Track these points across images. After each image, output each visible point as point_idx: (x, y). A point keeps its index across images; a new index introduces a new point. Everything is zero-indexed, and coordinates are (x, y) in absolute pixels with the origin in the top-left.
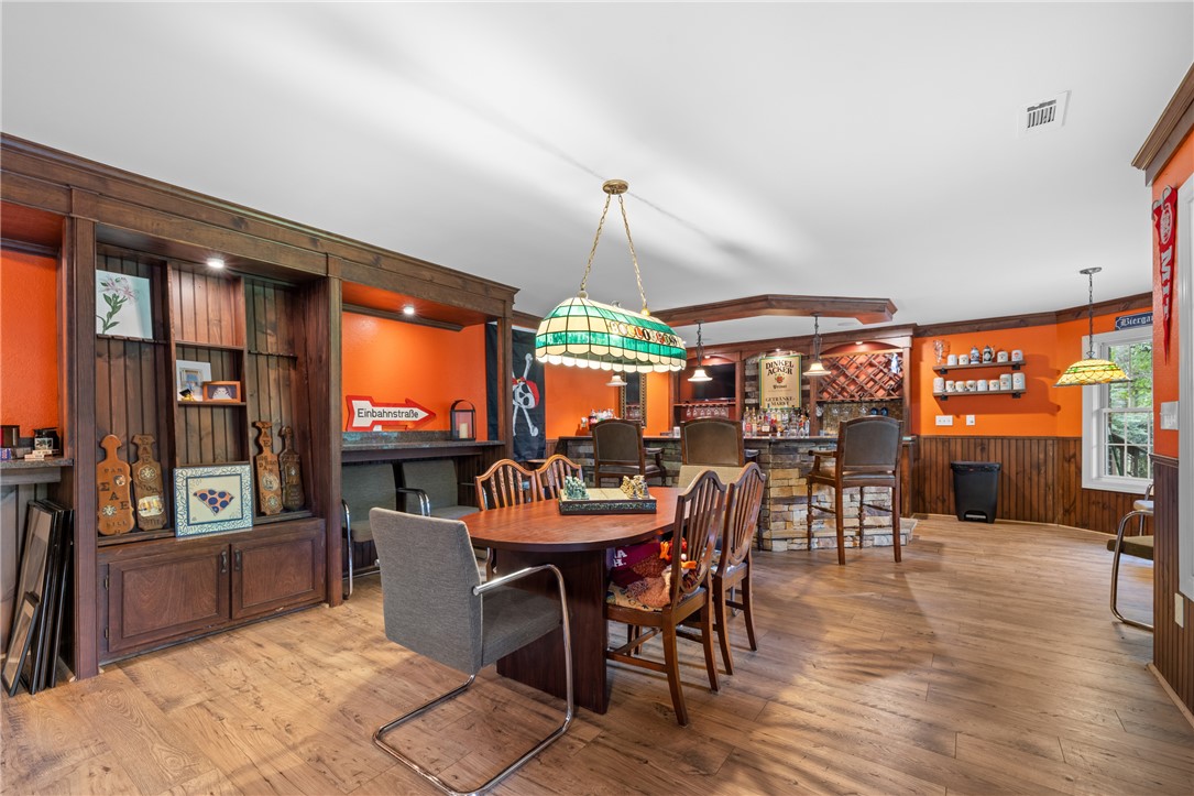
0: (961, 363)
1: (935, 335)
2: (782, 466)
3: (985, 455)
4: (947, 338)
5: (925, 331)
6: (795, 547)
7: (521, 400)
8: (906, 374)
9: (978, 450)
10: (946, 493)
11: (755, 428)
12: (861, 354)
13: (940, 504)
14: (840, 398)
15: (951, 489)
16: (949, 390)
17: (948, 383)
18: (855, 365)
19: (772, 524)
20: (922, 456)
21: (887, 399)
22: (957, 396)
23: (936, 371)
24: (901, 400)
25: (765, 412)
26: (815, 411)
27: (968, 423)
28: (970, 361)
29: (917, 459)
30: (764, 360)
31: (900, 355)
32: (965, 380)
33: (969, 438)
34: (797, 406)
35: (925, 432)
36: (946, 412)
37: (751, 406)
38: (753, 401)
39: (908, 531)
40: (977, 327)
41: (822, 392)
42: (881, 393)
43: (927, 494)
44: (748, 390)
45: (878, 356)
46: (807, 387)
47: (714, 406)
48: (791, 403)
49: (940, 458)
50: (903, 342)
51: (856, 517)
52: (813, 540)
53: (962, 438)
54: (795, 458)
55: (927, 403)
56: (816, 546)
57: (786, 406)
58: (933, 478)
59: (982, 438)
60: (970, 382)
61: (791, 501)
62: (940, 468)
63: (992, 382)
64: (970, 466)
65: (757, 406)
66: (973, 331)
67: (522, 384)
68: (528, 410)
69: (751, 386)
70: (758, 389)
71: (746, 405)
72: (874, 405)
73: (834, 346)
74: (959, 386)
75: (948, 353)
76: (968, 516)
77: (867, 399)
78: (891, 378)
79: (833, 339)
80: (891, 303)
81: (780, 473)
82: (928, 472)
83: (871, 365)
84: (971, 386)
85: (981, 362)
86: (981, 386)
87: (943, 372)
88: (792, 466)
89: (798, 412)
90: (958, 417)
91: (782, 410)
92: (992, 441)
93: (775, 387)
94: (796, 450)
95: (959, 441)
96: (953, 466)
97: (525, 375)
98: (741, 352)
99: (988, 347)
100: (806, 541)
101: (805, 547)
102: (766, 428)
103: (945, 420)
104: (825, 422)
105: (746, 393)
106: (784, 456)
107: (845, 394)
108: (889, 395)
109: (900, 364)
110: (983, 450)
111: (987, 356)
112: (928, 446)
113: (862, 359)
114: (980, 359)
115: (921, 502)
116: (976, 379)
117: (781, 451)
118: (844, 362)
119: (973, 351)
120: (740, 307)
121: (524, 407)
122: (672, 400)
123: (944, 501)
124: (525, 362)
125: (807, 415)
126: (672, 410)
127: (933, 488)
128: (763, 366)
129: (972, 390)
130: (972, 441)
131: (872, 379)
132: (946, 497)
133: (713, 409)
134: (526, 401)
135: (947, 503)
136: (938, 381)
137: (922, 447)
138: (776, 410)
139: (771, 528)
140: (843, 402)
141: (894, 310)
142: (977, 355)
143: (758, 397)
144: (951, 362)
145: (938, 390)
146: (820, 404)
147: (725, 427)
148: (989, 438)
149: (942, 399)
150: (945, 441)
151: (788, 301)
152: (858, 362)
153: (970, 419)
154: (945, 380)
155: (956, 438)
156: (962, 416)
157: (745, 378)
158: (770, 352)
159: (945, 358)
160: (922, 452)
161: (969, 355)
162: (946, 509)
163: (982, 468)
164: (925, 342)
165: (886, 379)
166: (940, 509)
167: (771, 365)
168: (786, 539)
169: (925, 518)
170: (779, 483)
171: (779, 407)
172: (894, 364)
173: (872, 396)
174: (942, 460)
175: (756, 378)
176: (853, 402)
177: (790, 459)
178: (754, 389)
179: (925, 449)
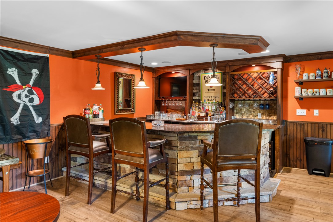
0: (311, 78)
1: (296, 61)
2: (185, 149)
3: (324, 134)
4: (303, 63)
5: (291, 59)
6: (192, 206)
7: (27, 100)
8: (279, 84)
9: (321, 131)
10: (302, 156)
11: (197, 114)
12: (255, 72)
13: (298, 162)
14: (244, 97)
15: (305, 153)
16: (304, 94)
17: (303, 90)
18: (251, 79)
19: (179, 189)
20: (289, 133)
21: (268, 99)
22: (308, 98)
23: (297, 83)
24: (276, 99)
25: (203, 104)
26: (228, 105)
27: (315, 114)
28: (316, 77)
29: (286, 135)
30: (204, 75)
31: (276, 73)
32: (313, 88)
33: (315, 123)
34: (220, 101)
35: (290, 119)
36: (302, 108)
37: (196, 101)
38: (197, 98)
39: (271, 193)
40: (320, 57)
41: (233, 94)
42: (266, 95)
43: (291, 156)
44: (195, 91)
45: (264, 73)
46: (225, 91)
47: (176, 100)
48: (217, 99)
49: (299, 135)
50: (277, 65)
51: (234, 185)
52: (204, 202)
53: (312, 123)
54: (195, 143)
55: (292, 102)
56: (207, 206)
57: (214, 101)
58: (295, 147)
59: (323, 124)
60: (315, 90)
61: (192, 172)
62: (299, 141)
63: (328, 90)
64: (315, 142)
65: (199, 101)
66: (318, 59)
67: (28, 89)
68: (33, 106)
69: (196, 89)
70: (200, 91)
71: (193, 100)
72: (262, 102)
73: (239, 67)
74: (310, 92)
75: (304, 72)
76: (314, 171)
77: (257, 99)
78: (271, 87)
79: (238, 63)
80: (262, 38)
81: (184, 154)
82: (291, 143)
83: (260, 78)
84: (316, 92)
85: (322, 78)
86: (322, 92)
87: (301, 84)
88: (193, 149)
89: (221, 105)
90: (309, 110)
91: (212, 104)
92: (329, 126)
93: (209, 90)
94: (196, 138)
95: (309, 125)
96: (305, 141)
97: (31, 83)
98: (190, 70)
99: (326, 69)
100: (200, 202)
101: (199, 206)
102: (203, 114)
103: (301, 112)
104: (235, 111)
105: (194, 93)
106: (187, 142)
107: (246, 95)
108: (270, 96)
109: (275, 78)
110: (323, 130)
111: (325, 75)
112: (292, 127)
113: (255, 75)
114: (322, 76)
115: (288, 161)
116: (320, 88)
117: (185, 139)
118: (245, 76)
119: (318, 72)
120: (162, 39)
121: (29, 104)
122: (154, 96)
123: (300, 160)
124: (31, 75)
125: (225, 107)
126: (154, 102)
127: (296, 152)
128: (203, 78)
129: (317, 95)
130: (317, 125)
131: (260, 87)
132: (302, 158)
133: (176, 102)
134: (31, 100)
135: (302, 162)
136: (298, 89)
137: (289, 128)
138: (209, 103)
139: (178, 192)
140: (244, 100)
141: (267, 45)
142: (320, 73)
143: (200, 95)
144: (305, 77)
145: (297, 94)
146: (233, 101)
147: (134, 125)
148: (327, 124)
149: (300, 99)
150: (302, 124)
151: (192, 35)
152: (254, 76)
153: (316, 112)
154: (302, 88)
155: (308, 123)
156: (311, 110)
157: (192, 85)
158: (206, 70)
159: (301, 75)
160: (289, 130)
161: (315, 73)
162: (302, 165)
163: (322, 143)
164: (290, 65)
165: (268, 87)
166: (298, 165)
167: (207, 77)
168: (186, 202)
169: (289, 171)
170: (184, 160)
171: (210, 102)
172: (271, 78)
173: (260, 97)
174: (300, 135)
175: (199, 85)
176: (249, 100)
177: (191, 144)
178: (198, 91)
179: (290, 129)
